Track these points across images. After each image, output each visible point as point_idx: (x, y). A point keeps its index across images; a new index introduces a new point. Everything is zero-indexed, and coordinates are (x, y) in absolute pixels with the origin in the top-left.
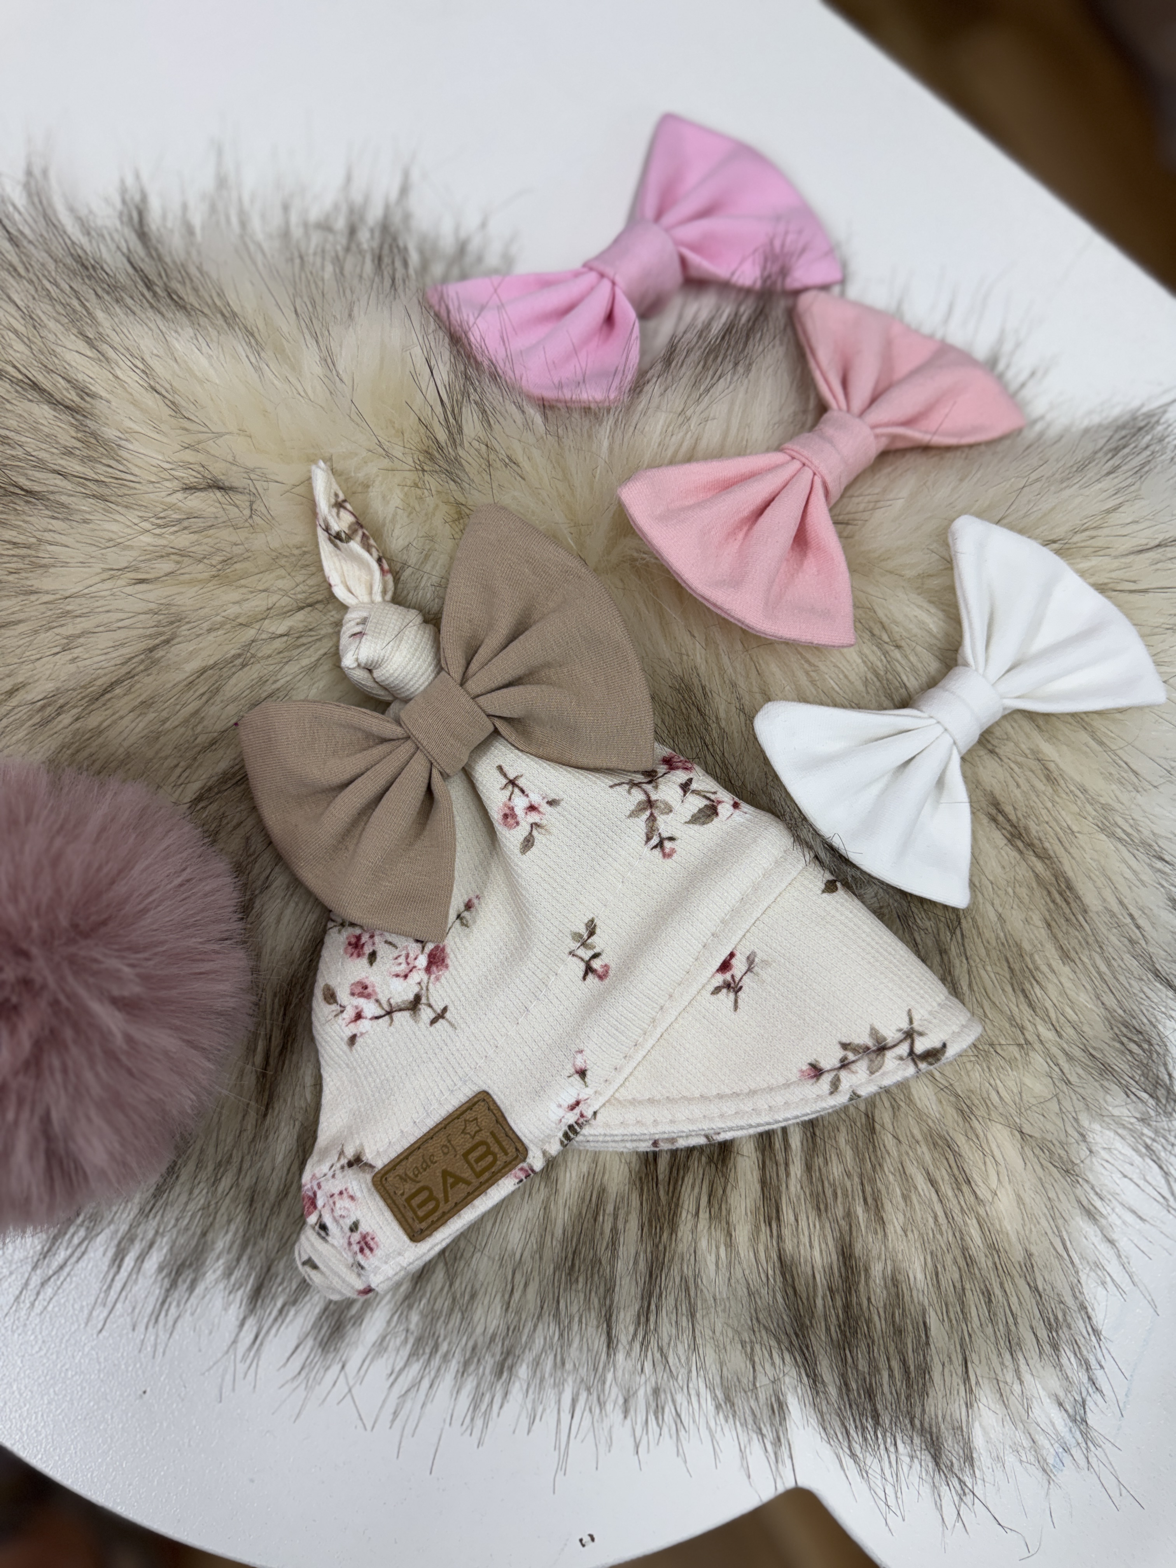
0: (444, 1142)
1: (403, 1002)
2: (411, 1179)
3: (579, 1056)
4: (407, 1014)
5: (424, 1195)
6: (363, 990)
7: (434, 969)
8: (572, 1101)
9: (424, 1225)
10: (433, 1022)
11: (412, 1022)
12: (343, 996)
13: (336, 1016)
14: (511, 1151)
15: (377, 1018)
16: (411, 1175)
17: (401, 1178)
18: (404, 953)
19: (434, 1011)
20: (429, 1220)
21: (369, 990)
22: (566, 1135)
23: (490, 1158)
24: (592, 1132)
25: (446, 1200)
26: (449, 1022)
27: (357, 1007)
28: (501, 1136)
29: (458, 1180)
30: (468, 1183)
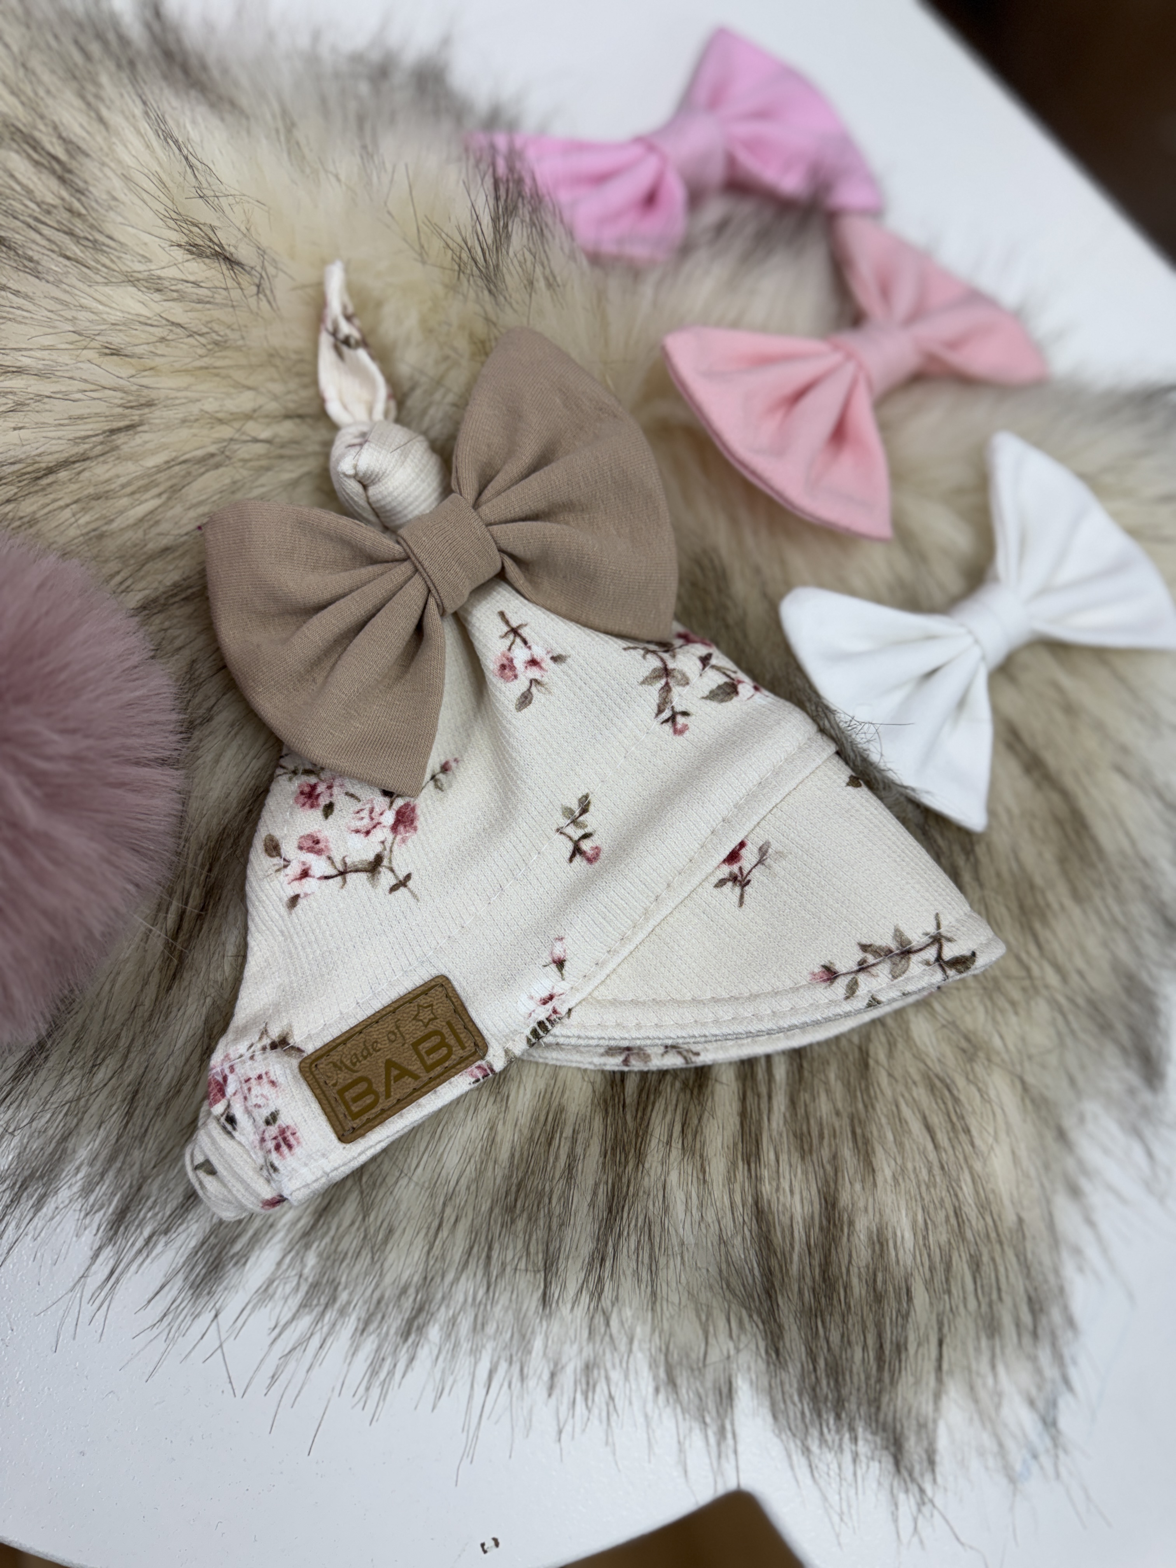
0: (392, 1027)
1: (361, 862)
2: (347, 1067)
3: (558, 944)
4: (363, 876)
5: (362, 1087)
6: (313, 844)
7: (401, 828)
8: (545, 994)
9: (357, 1123)
10: (393, 889)
11: (369, 886)
12: (289, 849)
13: (278, 870)
14: (469, 1045)
15: (327, 878)
16: (348, 1063)
17: (335, 1065)
18: (368, 806)
19: (396, 877)
20: (365, 1118)
21: (321, 845)
22: (534, 1032)
23: (444, 1051)
24: (565, 1032)
25: (388, 1096)
26: (412, 892)
27: (304, 863)
28: (459, 1027)
29: (405, 1072)
30: (416, 1077)
